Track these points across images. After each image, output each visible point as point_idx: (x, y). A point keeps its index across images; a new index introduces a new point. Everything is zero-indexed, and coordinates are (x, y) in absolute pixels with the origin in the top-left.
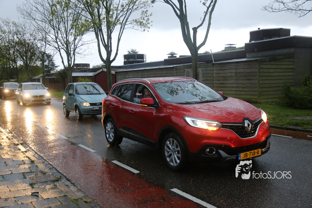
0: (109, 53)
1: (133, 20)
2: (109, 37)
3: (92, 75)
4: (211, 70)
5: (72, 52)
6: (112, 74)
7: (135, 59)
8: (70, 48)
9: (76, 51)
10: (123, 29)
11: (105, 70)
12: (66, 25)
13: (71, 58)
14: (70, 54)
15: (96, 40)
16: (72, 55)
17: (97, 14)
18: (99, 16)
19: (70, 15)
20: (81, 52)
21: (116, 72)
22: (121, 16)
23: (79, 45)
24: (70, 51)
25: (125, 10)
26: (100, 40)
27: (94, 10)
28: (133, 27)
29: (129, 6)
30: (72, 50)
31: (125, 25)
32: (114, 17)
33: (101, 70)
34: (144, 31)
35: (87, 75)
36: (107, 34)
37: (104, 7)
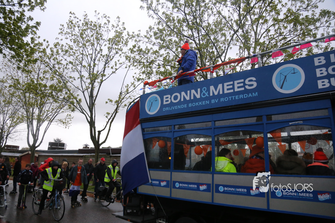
0: (35, 141)
1: (58, 120)
2: (38, 129)
3: (18, 156)
4: (109, 160)
5: (5, 137)
6: (36, 157)
7: (57, 146)
8: (4, 133)
9: (9, 136)
10: (50, 125)
11: (30, 152)
12: (5, 115)
13: (3, 141)
14: (3, 137)
15: (27, 130)
16: (4, 138)
17: (32, 112)
18: (33, 113)
19: (9, 110)
20: (13, 137)
21: (39, 155)
22: (50, 116)
23: (12, 132)
24: (3, 136)
25: (53, 112)
26: (30, 130)
27: (29, 109)
28: (58, 124)
29: (57, 110)
30: (5, 134)
31: (52, 122)
32: (45, 115)
33: (27, 153)
34: (66, 128)
35: (14, 155)
36: (36, 126)
37: (37, 108)
